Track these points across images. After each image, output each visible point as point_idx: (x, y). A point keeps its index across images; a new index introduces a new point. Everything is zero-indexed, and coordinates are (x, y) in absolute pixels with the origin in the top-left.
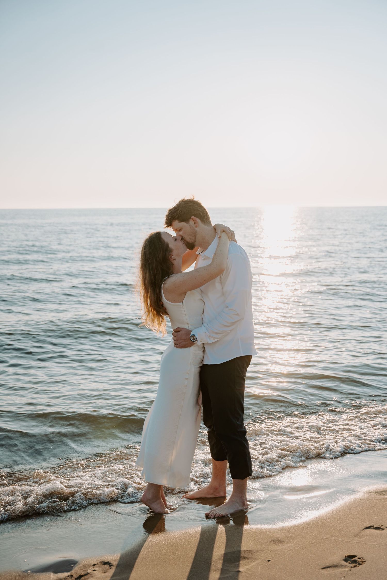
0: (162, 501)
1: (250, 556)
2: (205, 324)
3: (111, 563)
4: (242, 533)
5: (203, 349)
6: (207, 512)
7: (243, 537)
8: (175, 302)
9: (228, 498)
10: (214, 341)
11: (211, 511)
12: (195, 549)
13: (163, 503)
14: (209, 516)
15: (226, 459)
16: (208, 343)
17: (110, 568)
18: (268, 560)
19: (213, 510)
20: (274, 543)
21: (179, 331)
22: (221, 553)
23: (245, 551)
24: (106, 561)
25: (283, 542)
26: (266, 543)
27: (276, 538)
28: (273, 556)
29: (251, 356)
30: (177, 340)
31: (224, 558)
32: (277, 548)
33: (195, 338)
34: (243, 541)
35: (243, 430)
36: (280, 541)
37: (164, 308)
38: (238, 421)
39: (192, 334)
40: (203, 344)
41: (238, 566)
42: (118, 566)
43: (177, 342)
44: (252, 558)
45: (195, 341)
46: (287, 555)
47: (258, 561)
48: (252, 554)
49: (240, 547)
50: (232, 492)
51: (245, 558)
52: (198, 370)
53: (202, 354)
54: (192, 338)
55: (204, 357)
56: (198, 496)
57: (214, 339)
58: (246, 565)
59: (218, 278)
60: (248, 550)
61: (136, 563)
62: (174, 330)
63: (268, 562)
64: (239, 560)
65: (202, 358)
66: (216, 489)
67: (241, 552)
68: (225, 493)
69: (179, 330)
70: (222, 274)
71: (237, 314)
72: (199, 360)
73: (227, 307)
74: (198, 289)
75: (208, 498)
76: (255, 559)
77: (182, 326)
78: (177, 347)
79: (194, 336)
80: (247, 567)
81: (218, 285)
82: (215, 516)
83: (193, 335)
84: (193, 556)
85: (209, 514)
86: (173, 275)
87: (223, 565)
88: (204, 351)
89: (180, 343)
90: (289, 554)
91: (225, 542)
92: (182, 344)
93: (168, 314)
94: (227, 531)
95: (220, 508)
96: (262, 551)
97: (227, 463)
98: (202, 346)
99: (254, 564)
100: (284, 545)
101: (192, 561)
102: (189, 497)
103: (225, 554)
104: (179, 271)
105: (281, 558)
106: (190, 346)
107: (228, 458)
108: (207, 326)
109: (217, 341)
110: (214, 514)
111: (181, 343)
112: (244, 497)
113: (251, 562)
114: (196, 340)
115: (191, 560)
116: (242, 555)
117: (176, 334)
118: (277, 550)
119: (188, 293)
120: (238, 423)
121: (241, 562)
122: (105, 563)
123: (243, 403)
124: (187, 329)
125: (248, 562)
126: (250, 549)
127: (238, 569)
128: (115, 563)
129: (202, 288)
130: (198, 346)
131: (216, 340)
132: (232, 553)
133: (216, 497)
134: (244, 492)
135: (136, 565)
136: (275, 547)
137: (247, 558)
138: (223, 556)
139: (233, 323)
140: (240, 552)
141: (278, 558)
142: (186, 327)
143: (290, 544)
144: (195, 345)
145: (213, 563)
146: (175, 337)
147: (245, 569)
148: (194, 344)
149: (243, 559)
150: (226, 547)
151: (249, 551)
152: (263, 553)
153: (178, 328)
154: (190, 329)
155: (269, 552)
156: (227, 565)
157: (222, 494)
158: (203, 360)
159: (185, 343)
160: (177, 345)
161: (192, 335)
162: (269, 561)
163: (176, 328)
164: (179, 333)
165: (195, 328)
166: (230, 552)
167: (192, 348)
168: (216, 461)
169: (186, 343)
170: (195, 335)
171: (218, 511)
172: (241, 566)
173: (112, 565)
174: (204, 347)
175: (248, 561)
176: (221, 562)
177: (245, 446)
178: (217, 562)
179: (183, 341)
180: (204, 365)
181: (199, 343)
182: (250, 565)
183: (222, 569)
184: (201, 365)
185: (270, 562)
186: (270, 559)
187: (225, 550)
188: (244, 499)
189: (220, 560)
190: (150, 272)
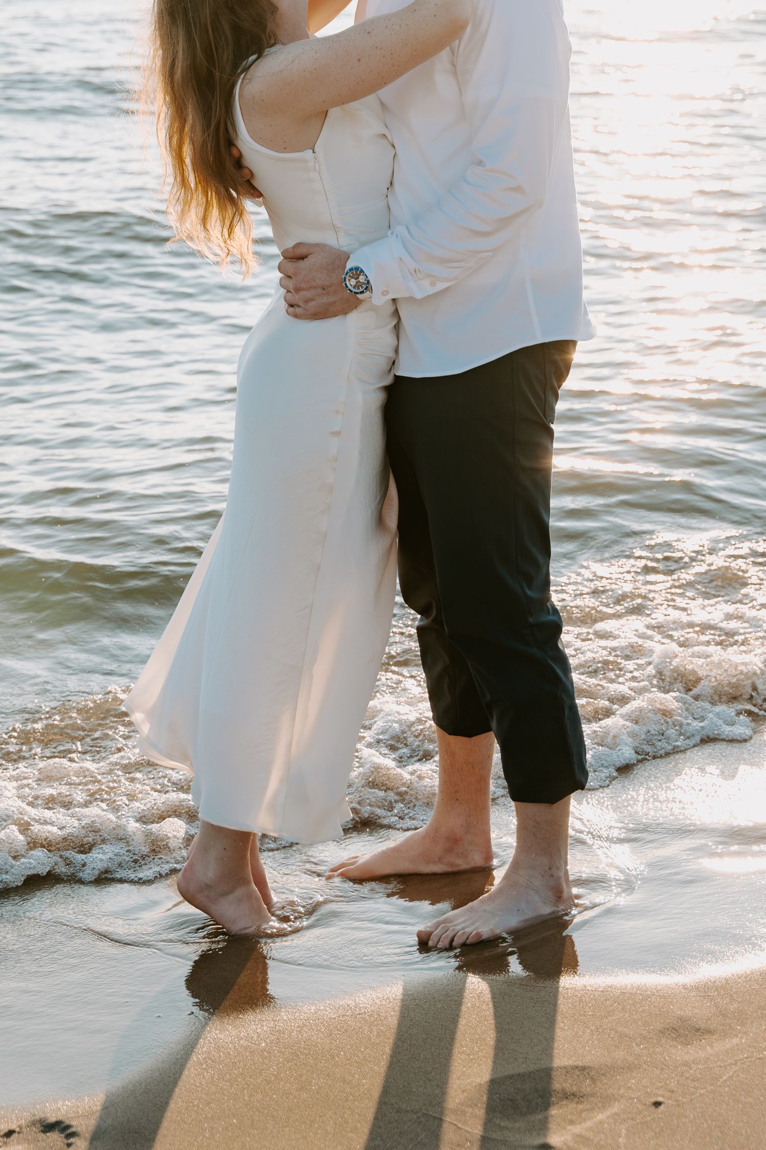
0: (254, 891)
1: (586, 1086)
2: (400, 229)
3: (68, 1127)
4: (555, 1005)
5: (394, 322)
6: (421, 927)
7: (559, 1018)
8: (285, 150)
9: (499, 875)
10: (431, 291)
11: (437, 925)
12: (380, 1067)
13: (257, 899)
14: (431, 943)
15: (488, 729)
16: (411, 299)
17: (69, 1145)
18: (653, 1100)
19: (445, 921)
20: (675, 1039)
21: (302, 258)
22: (478, 1080)
23: (567, 1070)
24: (52, 1119)
25: (709, 1032)
26: (645, 1038)
27: (681, 1019)
28: (673, 1084)
29: (574, 343)
30: (297, 290)
31: (490, 1099)
32: (687, 1058)
33: (362, 279)
34: (559, 1033)
35: (551, 618)
36: (698, 1030)
37: (246, 171)
38: (530, 588)
39: (349, 266)
40: (394, 300)
41: (543, 1127)
42: (97, 1136)
43: (296, 298)
44: (592, 1095)
45: (362, 292)
46: (725, 1081)
47: (615, 1108)
48: (593, 1080)
49: (550, 1057)
50: (512, 853)
51: (568, 1096)
52: (377, 399)
53: (390, 340)
54: (353, 282)
55: (397, 351)
56: (388, 870)
57: (433, 284)
58: (572, 1122)
59: (445, 54)
60: (577, 1068)
61: (165, 1123)
62: (283, 254)
63: (653, 1109)
64: (546, 1106)
65: (391, 354)
66: (453, 842)
67: (554, 1073)
68: (489, 856)
69: (302, 251)
70: (457, 42)
71: (518, 189)
72: (384, 364)
73: (480, 163)
74: (371, 99)
75: (427, 875)
76: (607, 1100)
77: (311, 237)
78: (296, 316)
79: (357, 272)
80: (577, 1129)
81: (443, 80)
82: (452, 940)
83: (357, 269)
84: (376, 1093)
85: (429, 934)
86: (278, 47)
87: (488, 1123)
88: (397, 328)
89: (307, 301)
90: (731, 1078)
91: (490, 1037)
92: (314, 303)
93: (259, 194)
94: (499, 999)
95: (472, 909)
96: (630, 1068)
97: (492, 745)
98: (391, 309)
99: (600, 1117)
100: (711, 1046)
101: (370, 1114)
102: (354, 874)
103: (493, 1082)
104: (299, 34)
105: (702, 1095)
106: (345, 312)
107: (494, 724)
108: (409, 236)
109: (446, 290)
110: (450, 934)
111: (312, 300)
112: (558, 868)
113: (592, 1109)
114: (368, 287)
115: (368, 1108)
116: (556, 1085)
117: (291, 267)
118: (686, 1064)
119: (334, 112)
120: (529, 593)
121: (554, 1111)
122: (48, 1127)
123: (545, 517)
124: (331, 248)
125: (582, 1111)
126: (586, 1061)
127: (545, 1136)
128: (84, 1125)
129: (385, 93)
130: (374, 309)
131: (441, 286)
132: (521, 1077)
133: (455, 869)
134: (559, 850)
135: (162, 1131)
136: (680, 1053)
137: (574, 1095)
138: (485, 1089)
139: (504, 222)
140: (547, 1073)
141: (692, 1094)
142: (330, 239)
143: (735, 1041)
144: (362, 308)
145: (449, 1118)
146: (290, 277)
147: (569, 1138)
148: (360, 302)
149: (562, 1099)
150: (496, 1056)
151: (583, 1069)
152: (634, 1074)
153: (298, 245)
154: (345, 249)
155: (657, 1072)
156: (503, 1124)
157: (477, 860)
158: (394, 362)
159: (325, 300)
160: (298, 310)
161: (351, 270)
162: (657, 1104)
163: (290, 244)
164: (302, 264)
165: (363, 244)
166: (511, 1077)
167: (354, 318)
168: (452, 738)
169: (332, 299)
170: (362, 271)
171: (465, 921)
172: (552, 1126)
173: (73, 1134)
174: (396, 313)
175: (580, 1107)
176: (481, 1112)
177: (559, 679)
178: (464, 1113)
179: (320, 291)
180: (398, 379)
181: (378, 298)
182: (589, 1124)
183: (484, 1139)
184: (388, 381)
185: (662, 1107)
186: (660, 1099)
187: (494, 1069)
188: (559, 878)
189: (476, 1105)
190: (189, 39)
